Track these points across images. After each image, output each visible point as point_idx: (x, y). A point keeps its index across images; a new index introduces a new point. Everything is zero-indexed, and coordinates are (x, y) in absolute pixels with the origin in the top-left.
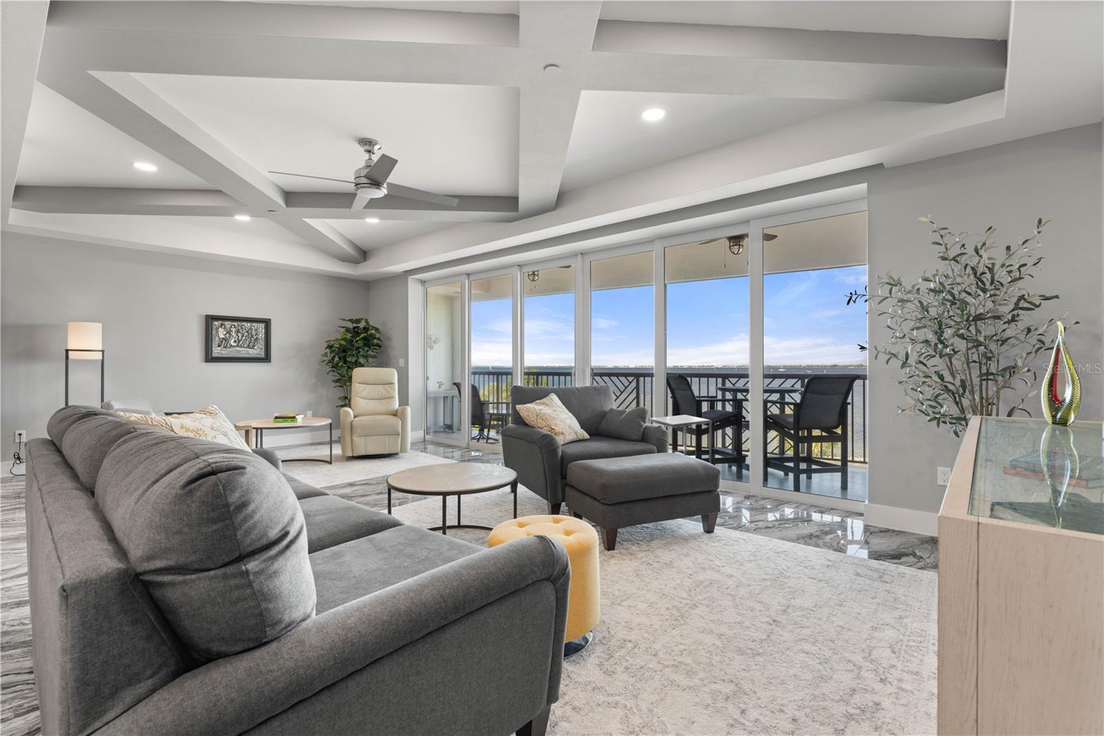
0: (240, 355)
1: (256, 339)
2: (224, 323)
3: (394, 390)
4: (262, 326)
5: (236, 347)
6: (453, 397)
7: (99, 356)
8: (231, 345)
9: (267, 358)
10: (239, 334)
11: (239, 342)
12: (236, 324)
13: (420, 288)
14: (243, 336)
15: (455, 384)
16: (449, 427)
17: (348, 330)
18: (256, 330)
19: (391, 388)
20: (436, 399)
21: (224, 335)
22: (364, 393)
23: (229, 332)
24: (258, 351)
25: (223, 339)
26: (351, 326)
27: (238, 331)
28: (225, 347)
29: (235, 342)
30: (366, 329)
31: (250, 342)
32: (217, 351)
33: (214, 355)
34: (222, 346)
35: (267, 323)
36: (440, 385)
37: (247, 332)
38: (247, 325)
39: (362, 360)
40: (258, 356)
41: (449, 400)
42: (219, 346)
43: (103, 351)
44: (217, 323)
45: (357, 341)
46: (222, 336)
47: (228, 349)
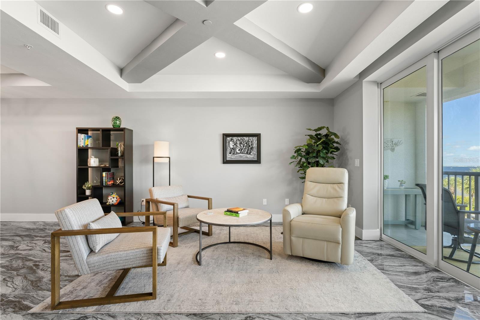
0: (242, 159)
1: (252, 148)
2: (233, 138)
3: (343, 189)
4: (255, 139)
5: (240, 153)
6: (416, 195)
8: (237, 153)
9: (258, 161)
10: (242, 145)
11: (241, 151)
12: (239, 138)
13: (376, 90)
14: (244, 146)
15: (417, 185)
16: (410, 224)
17: (311, 137)
18: (252, 142)
19: (340, 188)
20: (396, 197)
21: (233, 146)
22: (314, 192)
23: (236, 144)
24: (252, 156)
25: (232, 148)
26: (314, 133)
27: (241, 143)
28: (233, 154)
30: (327, 136)
31: (248, 150)
32: (229, 157)
33: (227, 159)
34: (232, 153)
35: (258, 136)
36: (401, 184)
37: (246, 143)
38: (246, 139)
39: (321, 162)
40: (253, 159)
41: (412, 198)
42: (230, 153)
44: (229, 139)
45: (317, 146)
46: (232, 147)
47: (235, 155)
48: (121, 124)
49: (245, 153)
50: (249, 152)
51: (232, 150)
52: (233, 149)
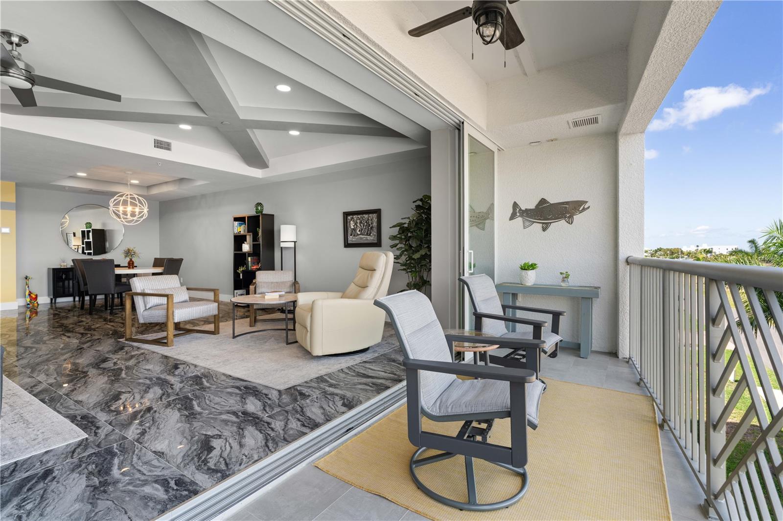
1: (372, 228)
4: (375, 215)
5: (360, 235)
7: (292, 245)
8: (357, 234)
10: (362, 225)
12: (359, 216)
14: (363, 226)
18: (371, 220)
28: (354, 236)
29: (359, 231)
32: (351, 239)
37: (366, 222)
38: (366, 216)
42: (351, 235)
43: (295, 242)
44: (349, 218)
46: (352, 227)
48: (263, 210)
49: (365, 234)
50: (369, 232)
51: (352, 231)
52: (354, 230)
